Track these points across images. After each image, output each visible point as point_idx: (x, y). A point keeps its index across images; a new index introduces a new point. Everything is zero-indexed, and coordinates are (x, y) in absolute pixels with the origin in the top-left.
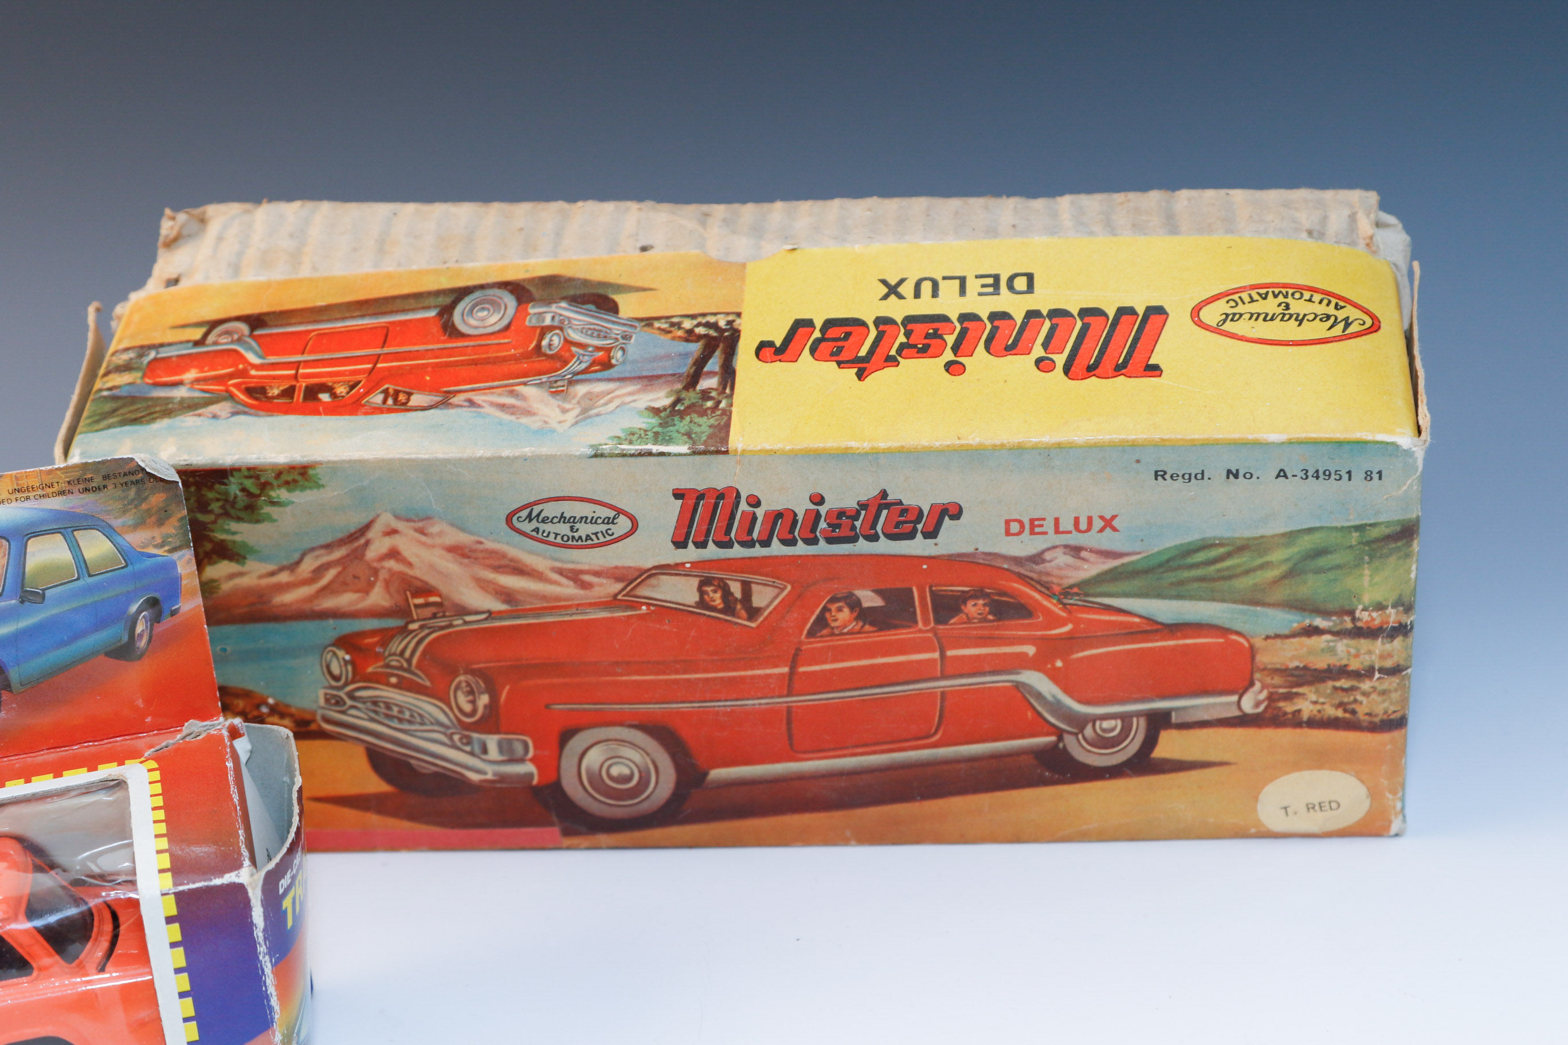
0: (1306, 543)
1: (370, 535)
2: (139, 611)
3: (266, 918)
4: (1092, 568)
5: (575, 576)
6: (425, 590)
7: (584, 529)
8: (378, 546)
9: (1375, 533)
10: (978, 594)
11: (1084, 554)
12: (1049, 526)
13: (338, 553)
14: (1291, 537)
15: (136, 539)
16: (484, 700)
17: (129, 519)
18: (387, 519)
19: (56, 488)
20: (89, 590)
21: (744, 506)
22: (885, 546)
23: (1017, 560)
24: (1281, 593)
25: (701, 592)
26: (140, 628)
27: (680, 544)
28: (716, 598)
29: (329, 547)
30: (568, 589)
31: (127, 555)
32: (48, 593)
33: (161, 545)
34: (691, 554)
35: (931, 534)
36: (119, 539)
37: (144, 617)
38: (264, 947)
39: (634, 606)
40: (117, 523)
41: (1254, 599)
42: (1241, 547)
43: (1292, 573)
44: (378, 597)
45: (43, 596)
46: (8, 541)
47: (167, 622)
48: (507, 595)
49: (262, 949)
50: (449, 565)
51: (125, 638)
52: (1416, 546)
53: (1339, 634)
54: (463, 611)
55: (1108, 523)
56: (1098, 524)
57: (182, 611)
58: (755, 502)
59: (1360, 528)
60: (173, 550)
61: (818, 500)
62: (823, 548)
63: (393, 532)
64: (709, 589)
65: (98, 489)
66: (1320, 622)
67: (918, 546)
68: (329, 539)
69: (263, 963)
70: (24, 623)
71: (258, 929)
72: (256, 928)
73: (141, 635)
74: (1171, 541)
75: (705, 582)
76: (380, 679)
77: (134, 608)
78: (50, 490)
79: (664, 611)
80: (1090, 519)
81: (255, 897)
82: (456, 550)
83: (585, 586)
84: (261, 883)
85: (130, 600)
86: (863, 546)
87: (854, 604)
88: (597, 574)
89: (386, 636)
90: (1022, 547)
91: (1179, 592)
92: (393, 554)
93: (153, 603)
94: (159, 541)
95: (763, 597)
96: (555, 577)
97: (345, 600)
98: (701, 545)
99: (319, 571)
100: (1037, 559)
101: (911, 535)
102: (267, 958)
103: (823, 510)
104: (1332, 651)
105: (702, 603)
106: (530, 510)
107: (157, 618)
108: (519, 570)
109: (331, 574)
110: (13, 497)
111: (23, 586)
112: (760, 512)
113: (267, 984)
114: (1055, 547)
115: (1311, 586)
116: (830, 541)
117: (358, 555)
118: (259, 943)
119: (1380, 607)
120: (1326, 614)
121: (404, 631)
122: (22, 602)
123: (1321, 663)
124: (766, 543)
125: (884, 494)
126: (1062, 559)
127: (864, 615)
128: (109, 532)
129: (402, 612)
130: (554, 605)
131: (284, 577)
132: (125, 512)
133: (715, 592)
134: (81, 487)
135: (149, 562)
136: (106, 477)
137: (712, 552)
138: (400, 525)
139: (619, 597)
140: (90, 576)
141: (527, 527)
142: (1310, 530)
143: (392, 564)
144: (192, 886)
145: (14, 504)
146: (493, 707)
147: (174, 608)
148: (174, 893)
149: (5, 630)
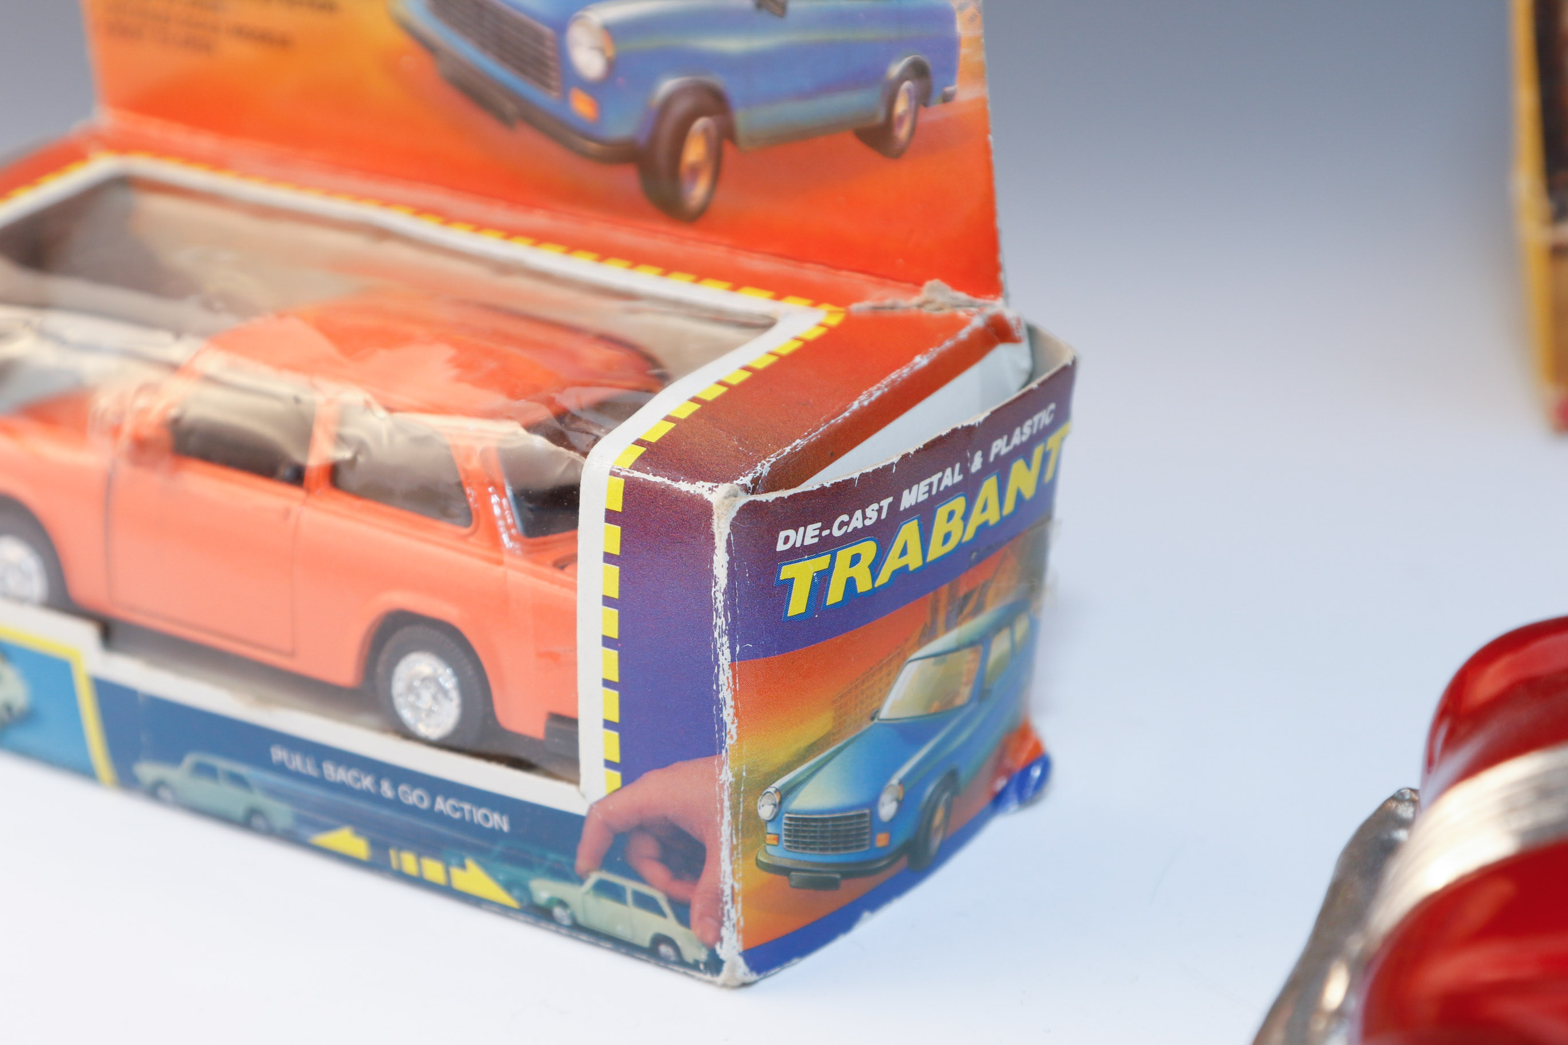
2: (901, 79)
26: (901, 106)
32: (791, 4)
37: (909, 91)
38: (723, 619)
45: (785, 7)
49: (720, 622)
51: (880, 116)
57: (958, 100)
69: (718, 645)
70: (758, 42)
71: (717, 588)
72: (716, 584)
73: (900, 120)
77: (895, 70)
84: (736, 512)
85: (893, 50)
93: (919, 71)
102: (725, 639)
107: (924, 98)
113: (720, 683)
118: (717, 610)
122: (759, 7)
147: (949, 89)
148: (625, 477)
149: (733, 44)
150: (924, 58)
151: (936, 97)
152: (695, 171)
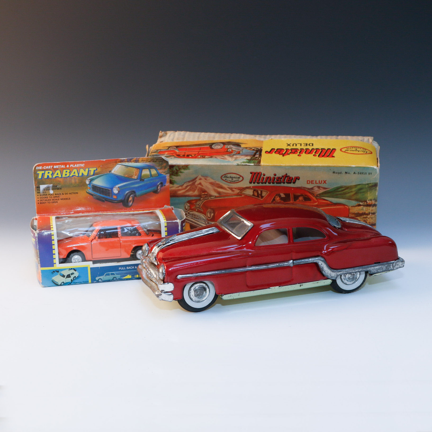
0: (359, 187)
1: (197, 179)
2: (159, 185)
3: (181, 229)
4: (321, 191)
5: (231, 189)
6: (205, 191)
7: (234, 179)
8: (198, 182)
9: (370, 185)
10: (301, 195)
11: (320, 188)
12: (314, 182)
13: (191, 183)
14: (356, 186)
15: (160, 171)
16: (212, 214)
17: (159, 167)
18: (200, 177)
19: (149, 161)
20: (152, 180)
21: (262, 176)
22: (286, 185)
23: (309, 189)
24: (354, 197)
25: (253, 193)
26: (159, 188)
27: (250, 183)
28: (256, 194)
29: (189, 182)
30: (230, 192)
31: (159, 174)
32: (145, 180)
33: (164, 173)
34: (252, 185)
35: (294, 183)
36: (157, 171)
39: (241, 195)
40: (158, 168)
41: (350, 198)
42: (347, 188)
43: (356, 193)
44: (196, 193)
45: (144, 180)
46: (140, 169)
47: (163, 187)
48: (219, 193)
50: (210, 186)
51: (156, 189)
52: (377, 188)
53: (364, 206)
54: (211, 196)
55: (325, 182)
56: (323, 182)
57: (166, 185)
58: (264, 175)
59: (368, 184)
60: (166, 174)
61: (275, 175)
62: (275, 185)
63: (200, 179)
64: (255, 192)
65: (155, 162)
66: (361, 203)
67: (291, 185)
68: (189, 180)
70: (140, 185)
73: (159, 189)
74: (335, 186)
75: (254, 191)
76: (194, 210)
77: (158, 184)
78: (147, 161)
79: (247, 196)
80: (322, 181)
81: (180, 224)
82: (212, 183)
83: (233, 191)
84: (181, 222)
85: (158, 182)
86: (282, 185)
87: (280, 196)
88: (235, 188)
89: (196, 201)
90: (309, 186)
91: (336, 196)
92: (200, 184)
93: (161, 183)
94: (164, 172)
95: (264, 194)
96: (228, 189)
97: (190, 193)
98: (254, 183)
99: (187, 187)
100: (312, 189)
101: (290, 183)
103: (276, 177)
104: (363, 209)
105: (253, 195)
106: (225, 175)
107: (162, 186)
108: (222, 187)
109: (189, 187)
110: (141, 162)
111: (141, 177)
112: (265, 177)
114: (315, 186)
115: (359, 196)
116: (277, 183)
117: (194, 184)
119: (371, 200)
120: (362, 202)
121: (200, 200)
122: (140, 181)
123: (361, 212)
124: (265, 183)
125: (286, 174)
126: (316, 189)
127: (281, 198)
128: (156, 170)
129: (200, 196)
130: (227, 195)
131: (180, 188)
132: (159, 166)
133: (256, 192)
134: (153, 161)
135: (162, 176)
136: (157, 160)
137: (256, 184)
138: (202, 178)
139: (239, 193)
140: (152, 177)
141: (224, 179)
142: (359, 185)
143: (200, 186)
144: (169, 221)
145: (141, 163)
146: (214, 216)
147: (165, 184)
148: (167, 222)
149: (137, 185)
150: (162, 182)
151: (164, 185)
152: (130, 201)
